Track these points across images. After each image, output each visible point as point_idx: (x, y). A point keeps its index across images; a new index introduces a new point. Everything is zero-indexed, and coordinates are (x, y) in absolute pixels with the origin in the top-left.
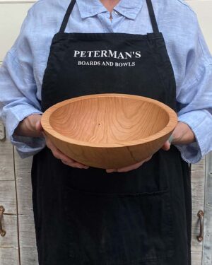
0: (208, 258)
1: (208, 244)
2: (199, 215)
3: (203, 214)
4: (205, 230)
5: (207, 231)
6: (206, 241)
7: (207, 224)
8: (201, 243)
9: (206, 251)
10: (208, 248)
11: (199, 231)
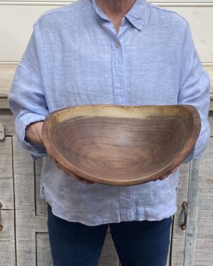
0: (190, 244)
1: (191, 232)
2: (183, 206)
3: (187, 205)
4: (188, 219)
5: (190, 220)
6: (189, 229)
7: (190, 214)
8: (184, 231)
9: (188, 238)
10: (190, 235)
11: (183, 221)
